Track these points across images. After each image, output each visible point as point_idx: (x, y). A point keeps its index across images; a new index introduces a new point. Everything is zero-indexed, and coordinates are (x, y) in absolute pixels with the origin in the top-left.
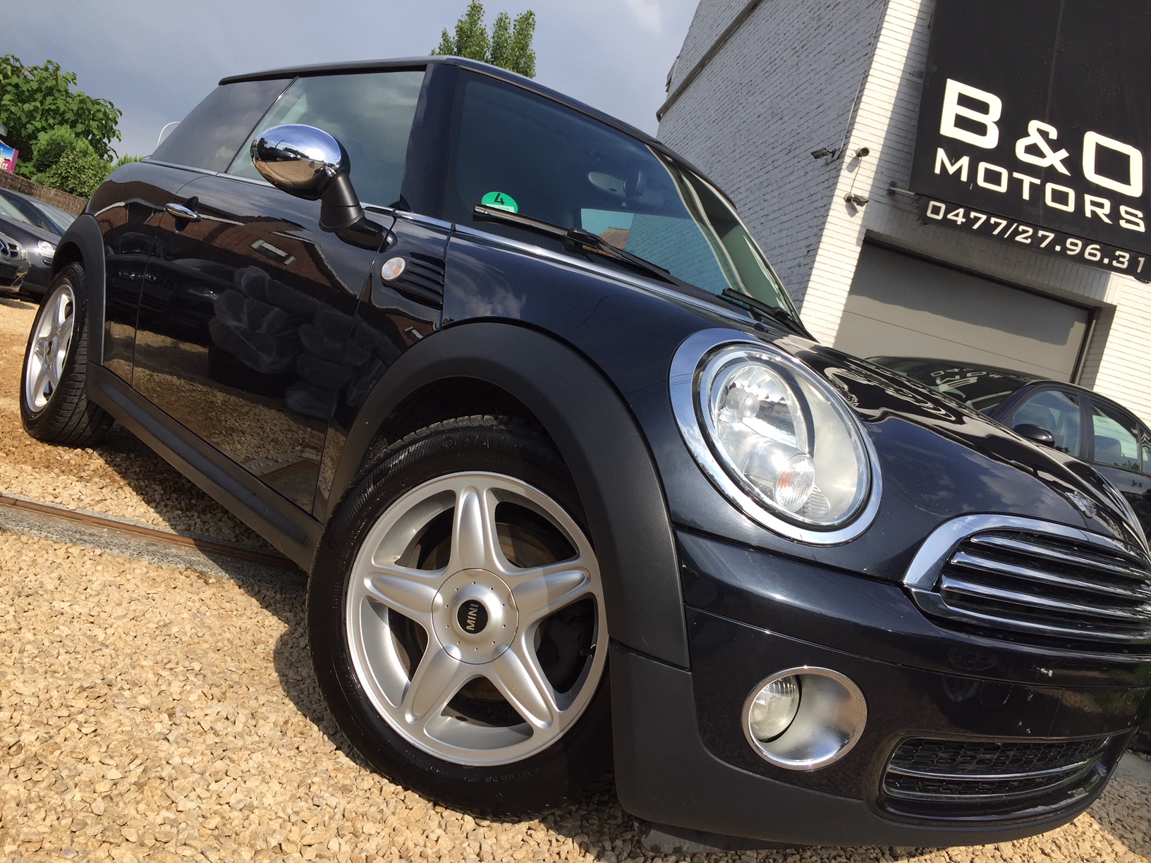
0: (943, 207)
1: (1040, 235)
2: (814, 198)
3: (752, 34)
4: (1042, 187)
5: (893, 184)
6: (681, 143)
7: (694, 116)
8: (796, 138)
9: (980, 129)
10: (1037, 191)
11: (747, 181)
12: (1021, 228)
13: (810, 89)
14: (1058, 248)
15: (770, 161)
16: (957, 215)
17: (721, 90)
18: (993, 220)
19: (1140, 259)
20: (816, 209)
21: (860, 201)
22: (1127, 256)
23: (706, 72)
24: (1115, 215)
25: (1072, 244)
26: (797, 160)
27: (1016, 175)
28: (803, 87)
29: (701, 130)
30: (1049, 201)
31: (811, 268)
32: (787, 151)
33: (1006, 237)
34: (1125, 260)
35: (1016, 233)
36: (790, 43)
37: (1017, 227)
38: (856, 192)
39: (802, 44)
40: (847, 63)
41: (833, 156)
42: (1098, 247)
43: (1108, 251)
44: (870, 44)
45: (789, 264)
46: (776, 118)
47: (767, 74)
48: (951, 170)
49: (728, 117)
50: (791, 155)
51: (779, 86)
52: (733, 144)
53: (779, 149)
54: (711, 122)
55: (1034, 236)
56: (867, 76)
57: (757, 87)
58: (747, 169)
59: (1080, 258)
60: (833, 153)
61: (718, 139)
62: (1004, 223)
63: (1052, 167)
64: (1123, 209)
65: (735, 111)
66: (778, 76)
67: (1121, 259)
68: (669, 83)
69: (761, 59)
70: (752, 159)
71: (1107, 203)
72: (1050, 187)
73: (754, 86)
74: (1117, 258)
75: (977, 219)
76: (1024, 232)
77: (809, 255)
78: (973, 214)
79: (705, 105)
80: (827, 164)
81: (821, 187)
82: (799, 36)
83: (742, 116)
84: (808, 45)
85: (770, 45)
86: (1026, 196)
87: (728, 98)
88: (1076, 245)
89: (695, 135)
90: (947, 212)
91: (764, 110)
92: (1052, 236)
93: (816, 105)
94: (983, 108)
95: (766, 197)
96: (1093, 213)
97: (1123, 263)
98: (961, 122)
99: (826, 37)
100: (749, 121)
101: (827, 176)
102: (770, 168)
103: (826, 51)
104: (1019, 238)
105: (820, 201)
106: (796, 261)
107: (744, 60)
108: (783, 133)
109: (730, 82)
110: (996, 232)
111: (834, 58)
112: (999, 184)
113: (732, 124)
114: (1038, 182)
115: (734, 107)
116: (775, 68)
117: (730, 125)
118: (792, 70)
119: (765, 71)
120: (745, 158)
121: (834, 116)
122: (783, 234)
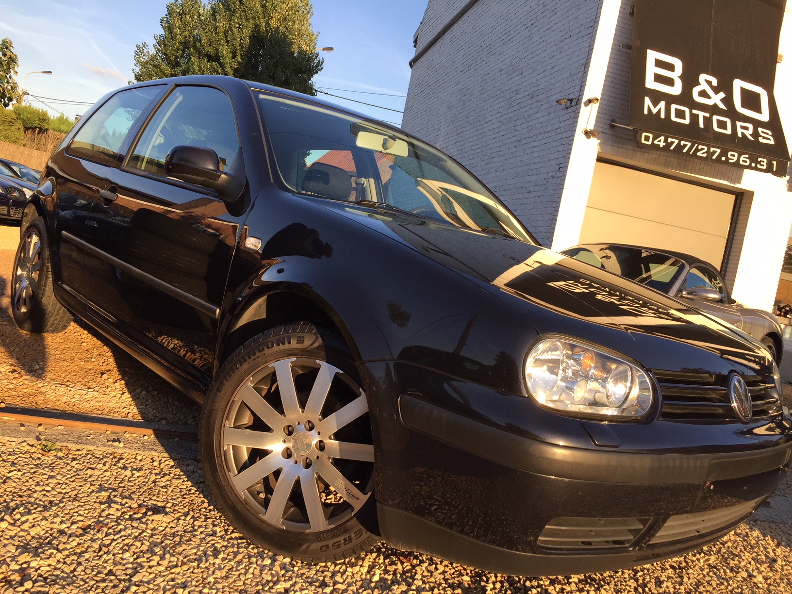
0: (651, 136)
1: (711, 151)
2: (558, 131)
3: (485, 12)
4: (710, 119)
5: (613, 121)
6: (433, 86)
7: (442, 66)
8: (536, 88)
9: (670, 82)
10: (708, 121)
11: (498, 115)
12: (700, 147)
14: (723, 159)
15: (516, 103)
16: (660, 141)
17: (464, 50)
18: (682, 143)
19: (773, 162)
20: (561, 138)
21: (594, 134)
22: (765, 161)
23: (448, 35)
24: (755, 134)
25: (732, 155)
26: (539, 104)
27: (694, 111)
28: (536, 53)
29: (451, 77)
30: (715, 128)
31: (564, 180)
32: (530, 96)
33: (691, 153)
34: (764, 164)
35: (697, 150)
36: (522, 20)
37: (697, 147)
38: (589, 128)
39: (532, 22)
40: (573, 38)
41: (571, 103)
42: (747, 156)
43: (753, 159)
44: (591, 27)
45: (545, 176)
46: (517, 73)
47: (504, 41)
48: (654, 111)
49: (473, 70)
50: (534, 100)
51: (516, 50)
52: (481, 88)
53: (522, 95)
54: (459, 72)
55: (708, 152)
56: (592, 49)
57: (498, 49)
58: (496, 107)
59: (737, 164)
60: (571, 101)
61: (467, 84)
62: (689, 144)
63: (715, 105)
64: (760, 130)
65: (478, 66)
66: (512, 44)
67: (762, 163)
68: (415, 41)
69: (497, 30)
70: (499, 100)
71: (750, 126)
72: (715, 118)
73: (494, 48)
74: (759, 163)
75: (672, 143)
76: (702, 149)
77: (561, 169)
78: (670, 140)
79: (451, 60)
80: (567, 108)
81: (563, 123)
82: (528, 16)
83: (486, 69)
84: (537, 23)
85: (503, 21)
86: (701, 125)
87: (471, 55)
88: (734, 156)
89: (445, 80)
90: (654, 139)
91: (504, 67)
92: (719, 151)
93: (549, 67)
94: (670, 67)
95: (517, 128)
96: (743, 133)
97: (763, 165)
98: (659, 78)
99: (552, 19)
100: (492, 74)
101: (568, 116)
102: (516, 108)
103: (553, 28)
104: (699, 154)
105: (564, 133)
106: (550, 175)
107: (481, 29)
108: (525, 84)
109: (472, 44)
110: (685, 151)
111: (561, 34)
112: (684, 118)
113: (478, 74)
114: (708, 115)
115: (476, 63)
116: (510, 37)
117: (476, 75)
118: (526, 40)
119: (501, 39)
120: (493, 99)
121: (568, 74)
122: (536, 155)
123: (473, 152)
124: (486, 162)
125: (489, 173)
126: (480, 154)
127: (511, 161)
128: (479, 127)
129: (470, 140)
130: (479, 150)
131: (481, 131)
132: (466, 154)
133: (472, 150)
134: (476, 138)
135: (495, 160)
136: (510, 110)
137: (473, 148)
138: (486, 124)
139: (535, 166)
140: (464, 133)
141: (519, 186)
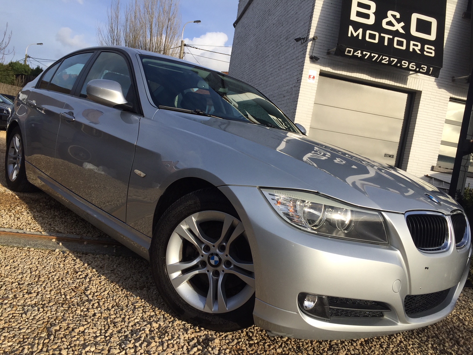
0: (352, 50)
2: (298, 58)
5: (329, 50)
6: (244, 37)
7: (248, 25)
8: (289, 33)
11: (271, 52)
13: (292, 13)
15: (280, 43)
17: (258, 14)
19: (431, 68)
20: (299, 63)
21: (316, 59)
22: (426, 67)
23: (251, 6)
26: (290, 43)
28: (290, 11)
29: (252, 31)
31: (300, 88)
32: (286, 39)
34: (425, 69)
38: (314, 55)
45: (291, 86)
46: (281, 25)
47: (275, 7)
49: (261, 26)
50: (287, 41)
51: (280, 12)
52: (265, 36)
53: (282, 38)
54: (255, 28)
56: (314, 6)
57: (273, 12)
58: (271, 47)
60: (304, 39)
61: (259, 35)
65: (264, 23)
66: (279, 7)
67: (423, 68)
70: (273, 43)
73: (271, 11)
77: (299, 81)
79: (252, 21)
80: (302, 44)
81: (300, 53)
83: (267, 25)
87: (261, 17)
88: (406, 63)
89: (249, 34)
91: (275, 22)
93: (295, 19)
95: (280, 59)
100: (270, 27)
101: (302, 49)
102: (280, 46)
105: (300, 59)
106: (293, 85)
107: (266, 1)
108: (284, 32)
109: (262, 10)
113: (264, 28)
115: (263, 21)
116: (278, 3)
117: (262, 29)
118: (285, 5)
119: (274, 5)
120: (270, 42)
121: (303, 23)
122: (288, 74)
123: (260, 75)
124: (266, 81)
125: (267, 87)
126: (263, 76)
127: (277, 79)
128: (264, 60)
129: (259, 68)
130: (263, 74)
131: (264, 63)
132: (257, 77)
133: (260, 74)
134: (262, 67)
135: (270, 79)
136: (278, 48)
137: (260, 73)
138: (266, 59)
139: (288, 81)
140: (257, 65)
141: (279, 93)
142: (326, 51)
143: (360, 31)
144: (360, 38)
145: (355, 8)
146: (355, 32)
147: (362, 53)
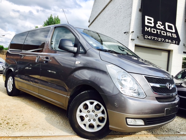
0: (147, 36)
2: (125, 40)
8: (119, 30)
13: (119, 22)
14: (165, 41)
15: (114, 34)
16: (149, 37)
19: (176, 41)
21: (134, 40)
23: (97, 19)
24: (172, 35)
25: (167, 40)
26: (120, 33)
27: (157, 30)
30: (162, 34)
32: (117, 32)
33: (157, 40)
36: (113, 15)
37: (158, 38)
38: (132, 38)
39: (116, 15)
40: (126, 18)
42: (170, 40)
43: (172, 41)
44: (130, 15)
46: (114, 27)
51: (113, 21)
53: (115, 32)
55: (161, 40)
56: (131, 20)
59: (168, 42)
60: (127, 32)
63: (162, 29)
65: (104, 26)
67: (174, 42)
68: (89, 22)
69: (108, 17)
71: (170, 34)
72: (162, 32)
73: (108, 21)
79: (98, 25)
80: (127, 34)
81: (126, 38)
82: (115, 13)
83: (106, 26)
85: (109, 15)
86: (159, 33)
87: (102, 24)
91: (110, 26)
93: (121, 25)
94: (151, 20)
99: (121, 13)
101: (127, 36)
103: (121, 16)
104: (159, 40)
107: (104, 17)
108: (116, 29)
109: (102, 21)
110: (155, 39)
111: (123, 17)
112: (155, 32)
114: (160, 31)
116: (111, 18)
117: (104, 28)
118: (115, 19)
121: (126, 26)
142: (137, 37)
143: (149, 29)
144: (150, 31)
145: (146, 21)
146: (148, 29)
147: (151, 37)
